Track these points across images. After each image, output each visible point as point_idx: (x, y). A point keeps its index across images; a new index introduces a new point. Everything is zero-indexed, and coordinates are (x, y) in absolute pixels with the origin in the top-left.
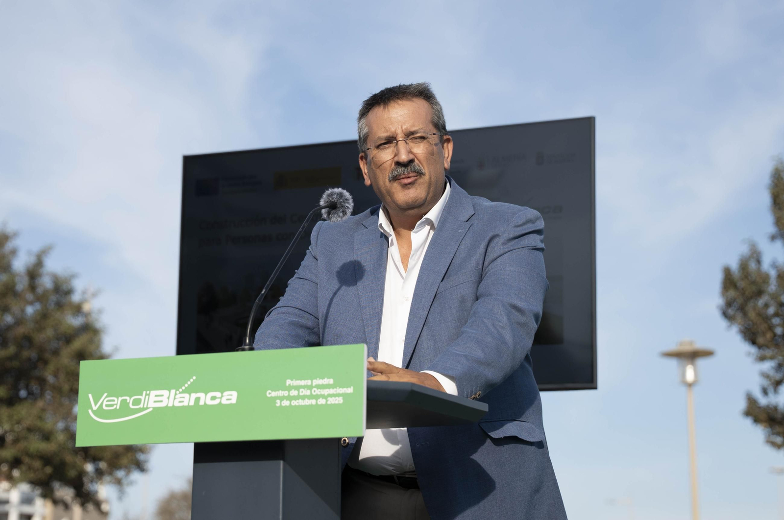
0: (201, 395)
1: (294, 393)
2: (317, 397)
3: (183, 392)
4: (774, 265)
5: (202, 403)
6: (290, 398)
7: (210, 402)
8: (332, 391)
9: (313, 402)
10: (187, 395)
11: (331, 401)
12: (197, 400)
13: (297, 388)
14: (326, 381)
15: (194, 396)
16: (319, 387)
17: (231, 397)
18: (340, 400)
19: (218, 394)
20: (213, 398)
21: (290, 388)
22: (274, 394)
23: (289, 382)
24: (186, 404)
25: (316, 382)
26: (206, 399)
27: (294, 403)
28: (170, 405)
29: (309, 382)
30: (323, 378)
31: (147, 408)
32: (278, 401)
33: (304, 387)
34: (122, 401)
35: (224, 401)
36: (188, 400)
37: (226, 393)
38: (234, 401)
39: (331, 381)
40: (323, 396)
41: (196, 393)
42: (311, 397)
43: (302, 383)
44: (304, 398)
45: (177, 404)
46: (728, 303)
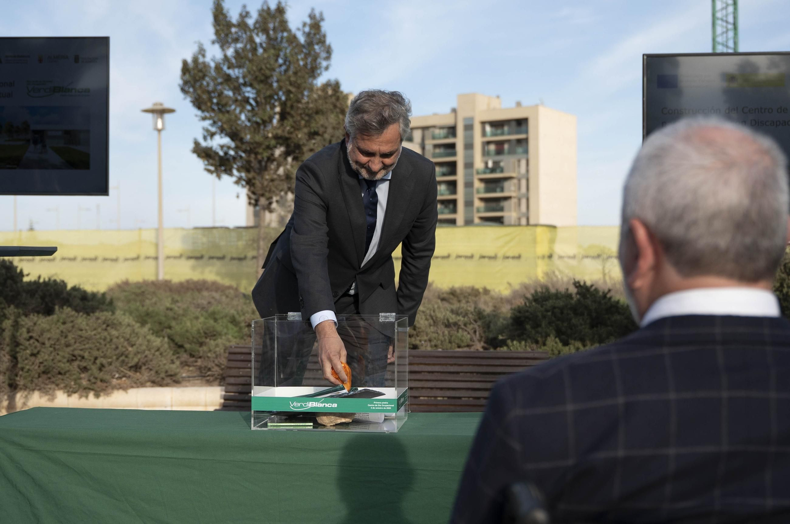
4: (213, 60)
46: (186, 83)
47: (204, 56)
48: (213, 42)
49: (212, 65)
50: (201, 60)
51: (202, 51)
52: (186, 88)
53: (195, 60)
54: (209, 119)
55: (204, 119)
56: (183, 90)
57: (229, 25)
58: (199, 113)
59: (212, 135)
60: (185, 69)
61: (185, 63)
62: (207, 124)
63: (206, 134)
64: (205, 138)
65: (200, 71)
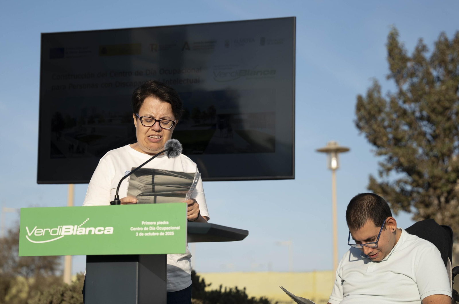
0: (92, 229)
1: (146, 229)
2: (159, 231)
3: (82, 227)
4: (388, 95)
5: (93, 233)
6: (144, 232)
7: (97, 233)
8: (168, 228)
9: (157, 234)
10: (84, 229)
11: (167, 234)
12: (90, 231)
13: (148, 226)
14: (164, 223)
15: (88, 229)
16: (160, 226)
17: (110, 230)
18: (172, 233)
19: (102, 229)
20: (99, 231)
21: (144, 226)
22: (134, 229)
23: (143, 223)
24: (83, 233)
25: (158, 223)
26: (95, 231)
27: (146, 234)
28: (74, 234)
29: (155, 223)
30: (163, 221)
31: (61, 235)
32: (137, 233)
33: (152, 226)
34: (46, 231)
35: (106, 233)
36: (84, 231)
37: (107, 228)
38: (111, 232)
39: (167, 223)
40: (163, 231)
41: (89, 227)
42: (156, 231)
43: (151, 223)
44: (152, 231)
45: (78, 233)
46: (360, 119)
47: (379, 92)
48: (388, 78)
49: (388, 100)
50: (376, 95)
51: (377, 88)
52: (362, 124)
53: (370, 95)
54: (386, 154)
55: (380, 154)
56: (358, 126)
57: (404, 59)
58: (374, 148)
59: (389, 170)
60: (360, 105)
61: (360, 99)
62: (383, 159)
63: (381, 169)
64: (381, 174)
65: (376, 106)
